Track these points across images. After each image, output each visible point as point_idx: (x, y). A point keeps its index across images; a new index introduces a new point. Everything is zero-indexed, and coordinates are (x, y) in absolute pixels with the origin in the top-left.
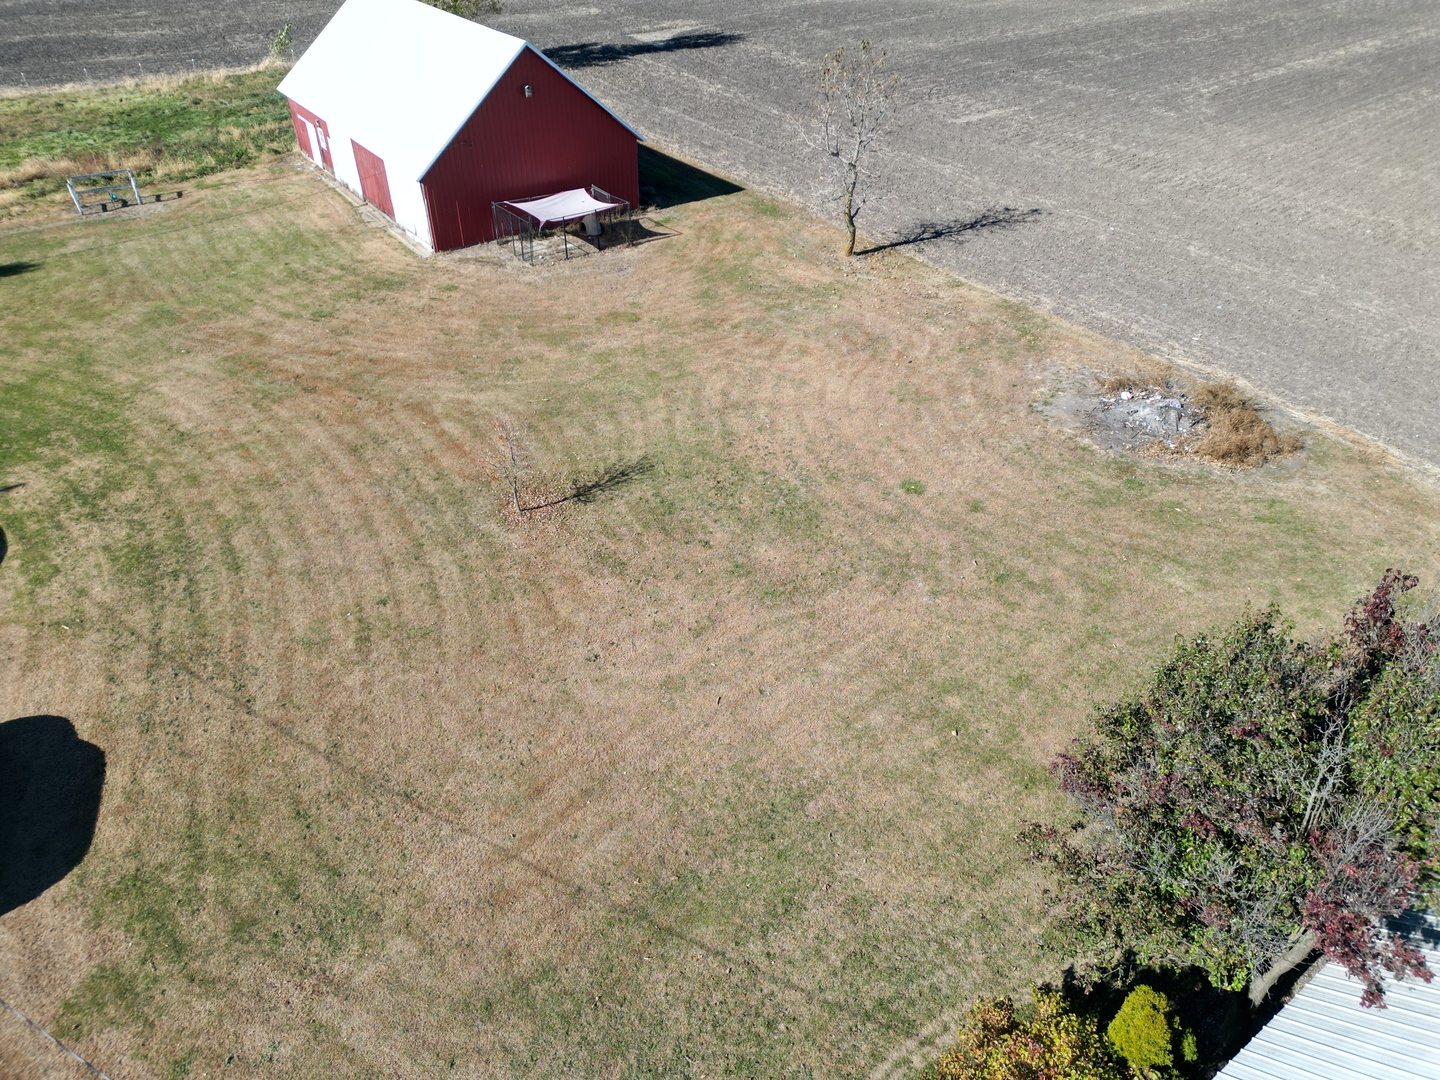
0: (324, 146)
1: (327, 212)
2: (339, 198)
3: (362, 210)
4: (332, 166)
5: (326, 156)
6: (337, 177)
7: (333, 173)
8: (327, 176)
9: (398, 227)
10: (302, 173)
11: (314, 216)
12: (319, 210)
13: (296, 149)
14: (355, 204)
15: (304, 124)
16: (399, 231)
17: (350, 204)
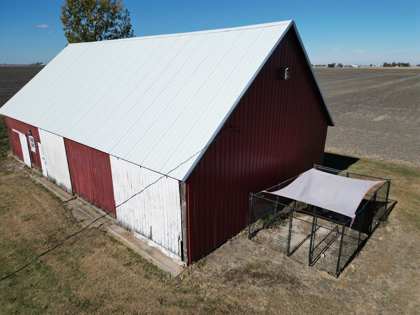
0: (33, 149)
1: (34, 211)
2: (47, 195)
3: (72, 204)
4: (40, 165)
5: (35, 158)
6: (45, 174)
7: (41, 171)
8: (35, 173)
9: (120, 224)
10: (12, 172)
11: (17, 219)
12: (24, 211)
13: (10, 154)
14: (64, 199)
15: (18, 134)
16: (121, 230)
17: (58, 199)
